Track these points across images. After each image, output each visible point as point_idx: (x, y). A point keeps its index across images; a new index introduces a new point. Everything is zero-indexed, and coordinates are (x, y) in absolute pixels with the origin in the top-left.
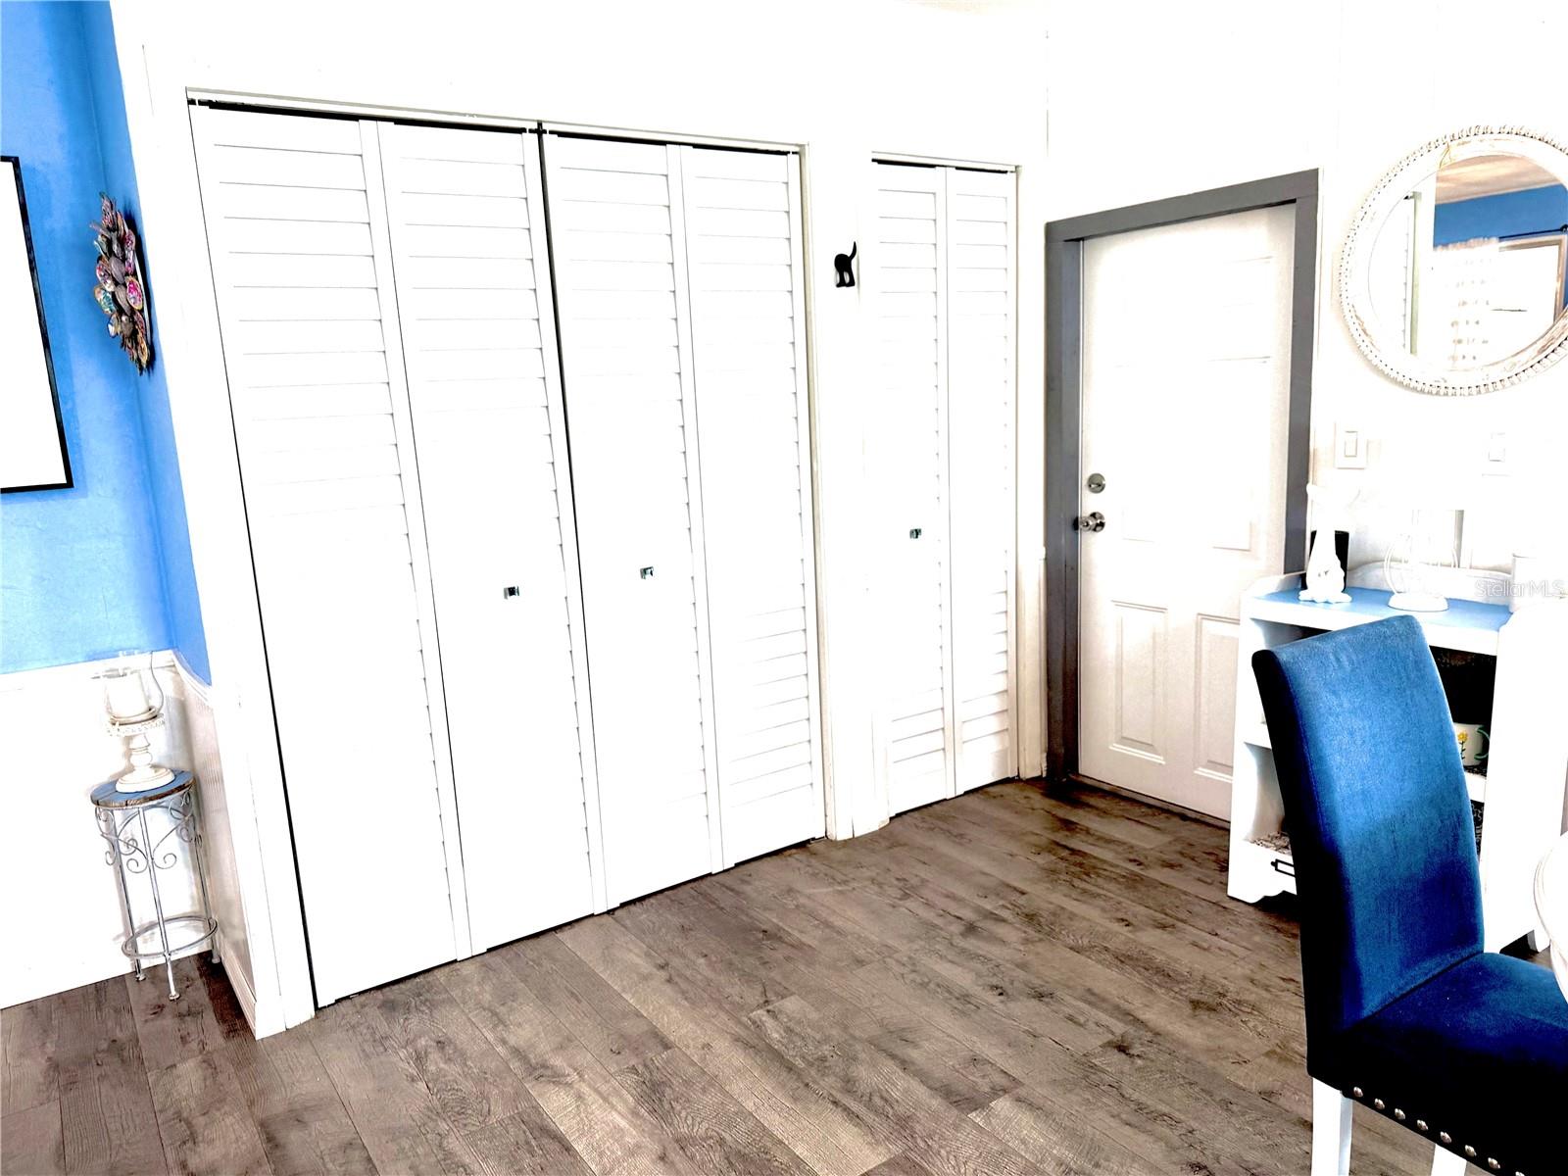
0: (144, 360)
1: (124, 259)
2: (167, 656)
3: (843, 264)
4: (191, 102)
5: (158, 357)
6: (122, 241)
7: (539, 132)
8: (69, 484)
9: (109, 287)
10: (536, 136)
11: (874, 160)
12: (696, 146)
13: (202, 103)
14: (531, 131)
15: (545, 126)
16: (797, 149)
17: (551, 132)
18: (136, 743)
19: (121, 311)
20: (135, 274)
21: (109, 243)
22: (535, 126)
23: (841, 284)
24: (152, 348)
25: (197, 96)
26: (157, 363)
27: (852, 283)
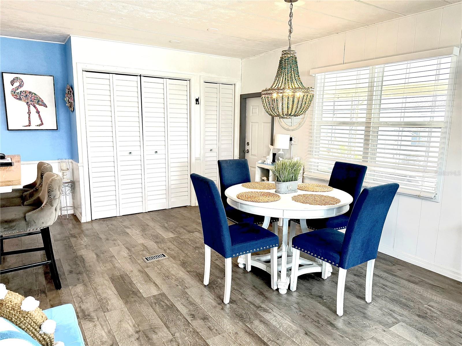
0: (72, 110)
1: (71, 94)
2: (70, 160)
3: (197, 100)
4: (83, 71)
5: (75, 110)
6: (70, 92)
7: (140, 76)
8: (57, 129)
9: (68, 98)
10: (140, 77)
11: (204, 82)
12: (169, 79)
13: (85, 71)
14: (139, 76)
15: (141, 75)
16: (189, 80)
17: (143, 76)
18: (65, 174)
19: (69, 102)
20: (72, 97)
21: (68, 92)
22: (140, 75)
23: (197, 104)
24: (74, 108)
25: (84, 70)
26: (74, 111)
27: (198, 104)
